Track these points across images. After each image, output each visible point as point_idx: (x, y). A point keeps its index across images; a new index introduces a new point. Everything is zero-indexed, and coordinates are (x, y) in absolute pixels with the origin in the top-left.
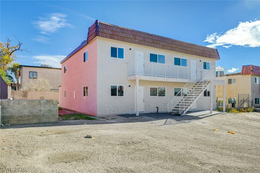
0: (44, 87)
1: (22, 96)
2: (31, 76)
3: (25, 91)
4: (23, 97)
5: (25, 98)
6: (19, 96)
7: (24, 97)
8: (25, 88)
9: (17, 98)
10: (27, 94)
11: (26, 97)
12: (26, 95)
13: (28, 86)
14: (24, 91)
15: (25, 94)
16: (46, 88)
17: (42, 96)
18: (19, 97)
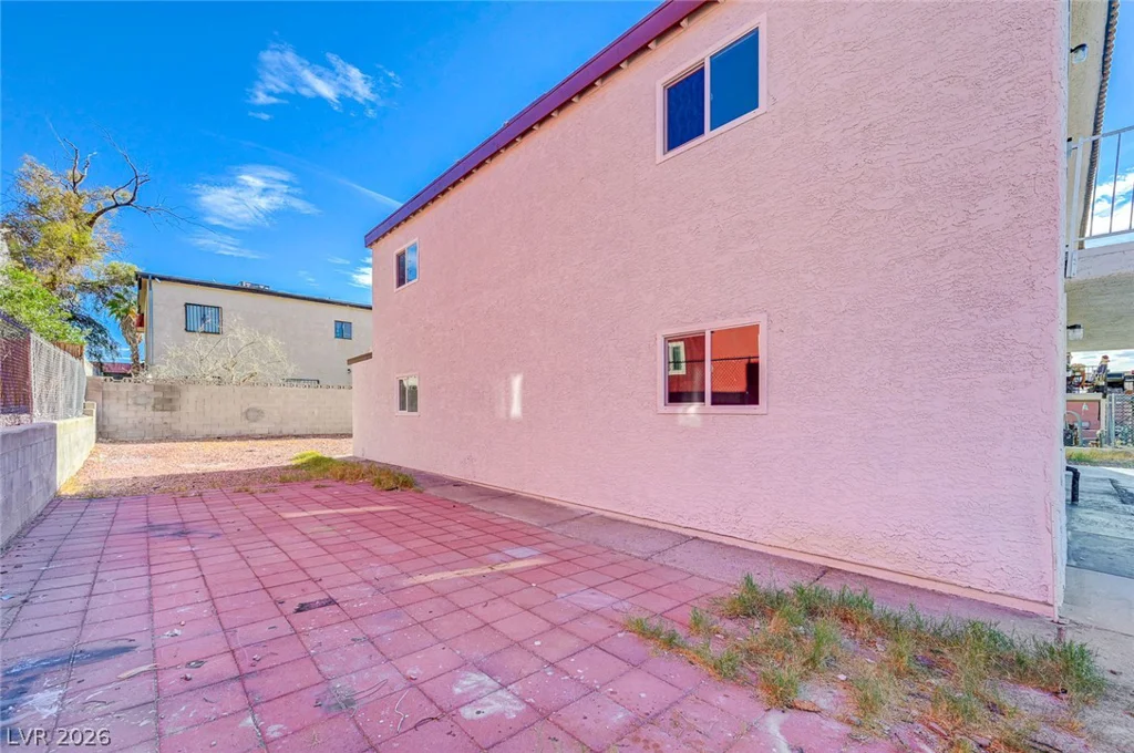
0: (256, 368)
1: (149, 408)
2: (195, 322)
3: (169, 383)
4: (154, 408)
5: (166, 414)
6: (134, 408)
7: (163, 410)
8: (164, 368)
9: (123, 414)
10: (176, 396)
11: (172, 410)
12: (171, 400)
13: (180, 361)
14: (158, 383)
15: (168, 397)
16: (267, 373)
17: (252, 405)
18: (136, 412)
